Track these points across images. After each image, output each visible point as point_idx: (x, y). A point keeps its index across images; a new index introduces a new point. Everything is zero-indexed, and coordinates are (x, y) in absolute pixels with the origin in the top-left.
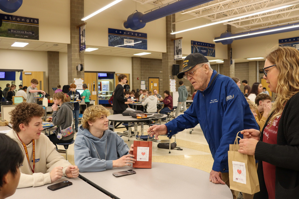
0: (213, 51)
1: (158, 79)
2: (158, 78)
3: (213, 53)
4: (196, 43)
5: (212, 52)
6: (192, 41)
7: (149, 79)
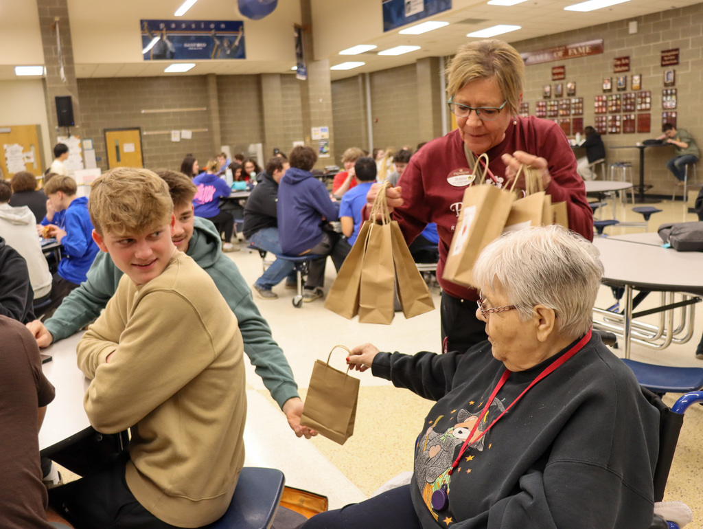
0: (237, 43)
1: (137, 132)
2: (138, 129)
3: (237, 48)
4: (162, 26)
5: (230, 46)
6: (142, 22)
7: (107, 133)
